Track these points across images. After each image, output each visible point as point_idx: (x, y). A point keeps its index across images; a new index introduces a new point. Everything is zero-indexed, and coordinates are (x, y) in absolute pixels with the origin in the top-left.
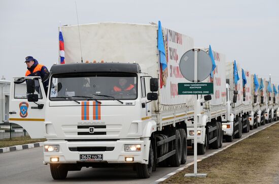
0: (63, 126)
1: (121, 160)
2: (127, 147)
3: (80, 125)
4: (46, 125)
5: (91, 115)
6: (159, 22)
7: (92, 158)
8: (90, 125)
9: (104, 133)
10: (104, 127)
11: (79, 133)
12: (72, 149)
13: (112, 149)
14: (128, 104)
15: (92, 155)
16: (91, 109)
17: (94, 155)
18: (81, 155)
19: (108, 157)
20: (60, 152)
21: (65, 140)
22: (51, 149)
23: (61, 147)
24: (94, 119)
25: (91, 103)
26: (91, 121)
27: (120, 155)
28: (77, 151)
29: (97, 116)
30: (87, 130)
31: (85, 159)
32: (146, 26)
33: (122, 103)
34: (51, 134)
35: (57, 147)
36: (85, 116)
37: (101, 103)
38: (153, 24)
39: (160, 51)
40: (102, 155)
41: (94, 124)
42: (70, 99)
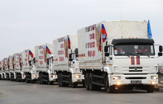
0: (122, 67)
1: (150, 83)
2: (152, 77)
3: (131, 67)
4: (114, 67)
5: (136, 62)
6: (149, 20)
7: (136, 82)
8: (135, 67)
9: (141, 71)
10: (142, 68)
11: (130, 71)
12: (127, 78)
13: (145, 78)
14: (152, 57)
15: (136, 81)
16: (135, 60)
17: (137, 81)
18: (131, 81)
19: (144, 82)
20: (121, 80)
21: (123, 74)
22: (116, 78)
23: (122, 77)
24: (137, 64)
25: (135, 57)
26: (136, 65)
27: (149, 81)
28: (129, 79)
29: (138, 63)
30: (134, 69)
31: (133, 83)
32: (142, 22)
33: (149, 57)
34: (117, 71)
35: (119, 77)
36: (133, 63)
37: (140, 57)
38: (145, 21)
39: (149, 34)
40: (141, 81)
41: (137, 67)
42: (124, 55)
